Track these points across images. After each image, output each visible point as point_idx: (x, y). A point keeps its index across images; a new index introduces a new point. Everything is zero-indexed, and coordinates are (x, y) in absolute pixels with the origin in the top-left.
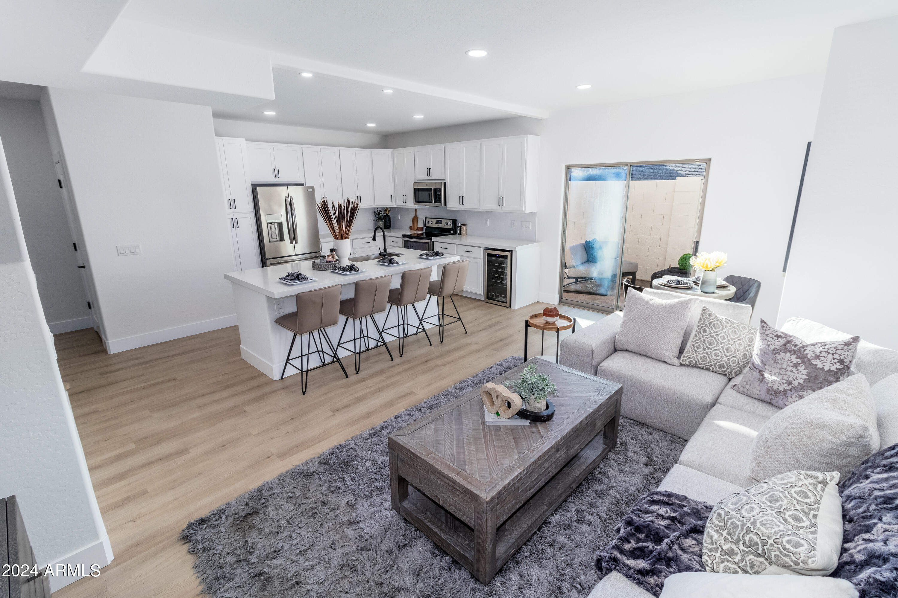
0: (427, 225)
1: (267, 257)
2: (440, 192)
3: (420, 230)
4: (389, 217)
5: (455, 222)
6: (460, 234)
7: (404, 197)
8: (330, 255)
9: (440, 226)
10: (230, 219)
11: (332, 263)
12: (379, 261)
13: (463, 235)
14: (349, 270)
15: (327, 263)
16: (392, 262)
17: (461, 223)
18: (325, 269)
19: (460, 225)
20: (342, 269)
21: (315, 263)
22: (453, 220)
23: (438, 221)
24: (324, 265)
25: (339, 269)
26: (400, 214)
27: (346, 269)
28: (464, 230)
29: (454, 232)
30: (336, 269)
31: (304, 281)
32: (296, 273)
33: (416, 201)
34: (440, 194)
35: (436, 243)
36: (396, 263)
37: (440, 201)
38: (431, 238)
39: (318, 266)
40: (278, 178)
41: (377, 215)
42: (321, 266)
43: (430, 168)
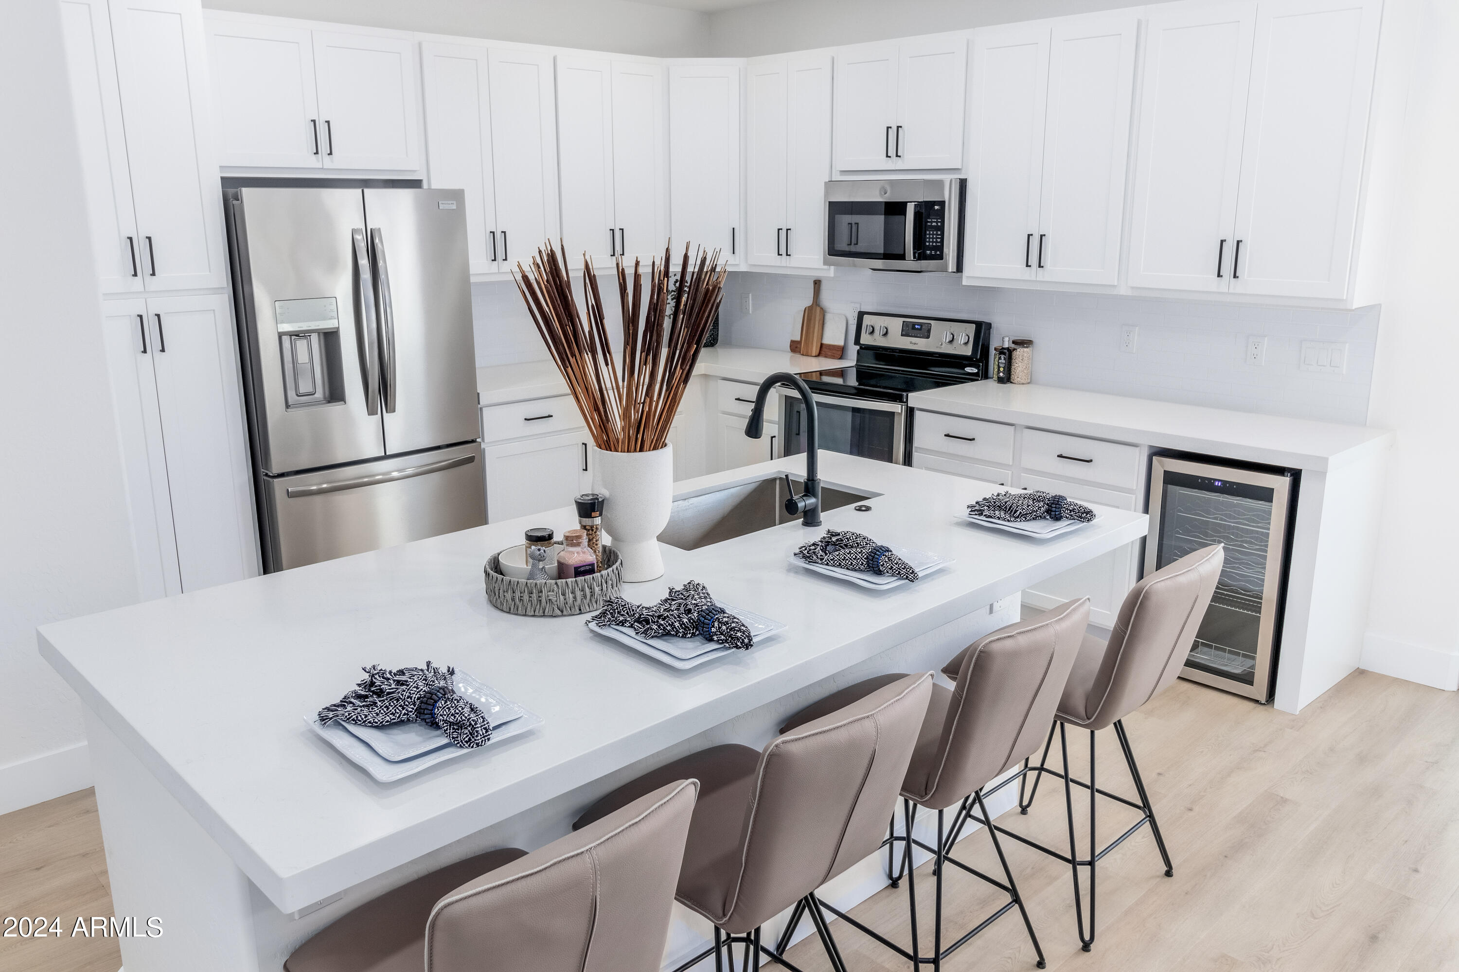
0: (865, 339)
1: (275, 469)
2: (941, 214)
3: (833, 357)
4: (715, 302)
5: (982, 330)
6: (1006, 379)
7: (783, 234)
8: (579, 537)
9: (920, 344)
10: (130, 316)
11: (590, 578)
12: (806, 551)
13: (1015, 381)
14: (690, 632)
15: (566, 582)
16: (882, 566)
17: (1006, 339)
18: (556, 609)
19: (1006, 345)
20: (655, 627)
21: (504, 580)
22: (974, 326)
23: (914, 324)
24: (553, 591)
25: (636, 624)
26: (752, 296)
27: (676, 628)
28: (1020, 364)
29: (975, 370)
30: (619, 619)
31: (470, 739)
32: (416, 684)
33: (833, 251)
34: (939, 224)
35: (918, 415)
36: (902, 574)
37: (936, 252)
38: (902, 396)
39: (518, 594)
40: (327, 158)
41: (672, 299)
42: (535, 595)
43: (901, 127)
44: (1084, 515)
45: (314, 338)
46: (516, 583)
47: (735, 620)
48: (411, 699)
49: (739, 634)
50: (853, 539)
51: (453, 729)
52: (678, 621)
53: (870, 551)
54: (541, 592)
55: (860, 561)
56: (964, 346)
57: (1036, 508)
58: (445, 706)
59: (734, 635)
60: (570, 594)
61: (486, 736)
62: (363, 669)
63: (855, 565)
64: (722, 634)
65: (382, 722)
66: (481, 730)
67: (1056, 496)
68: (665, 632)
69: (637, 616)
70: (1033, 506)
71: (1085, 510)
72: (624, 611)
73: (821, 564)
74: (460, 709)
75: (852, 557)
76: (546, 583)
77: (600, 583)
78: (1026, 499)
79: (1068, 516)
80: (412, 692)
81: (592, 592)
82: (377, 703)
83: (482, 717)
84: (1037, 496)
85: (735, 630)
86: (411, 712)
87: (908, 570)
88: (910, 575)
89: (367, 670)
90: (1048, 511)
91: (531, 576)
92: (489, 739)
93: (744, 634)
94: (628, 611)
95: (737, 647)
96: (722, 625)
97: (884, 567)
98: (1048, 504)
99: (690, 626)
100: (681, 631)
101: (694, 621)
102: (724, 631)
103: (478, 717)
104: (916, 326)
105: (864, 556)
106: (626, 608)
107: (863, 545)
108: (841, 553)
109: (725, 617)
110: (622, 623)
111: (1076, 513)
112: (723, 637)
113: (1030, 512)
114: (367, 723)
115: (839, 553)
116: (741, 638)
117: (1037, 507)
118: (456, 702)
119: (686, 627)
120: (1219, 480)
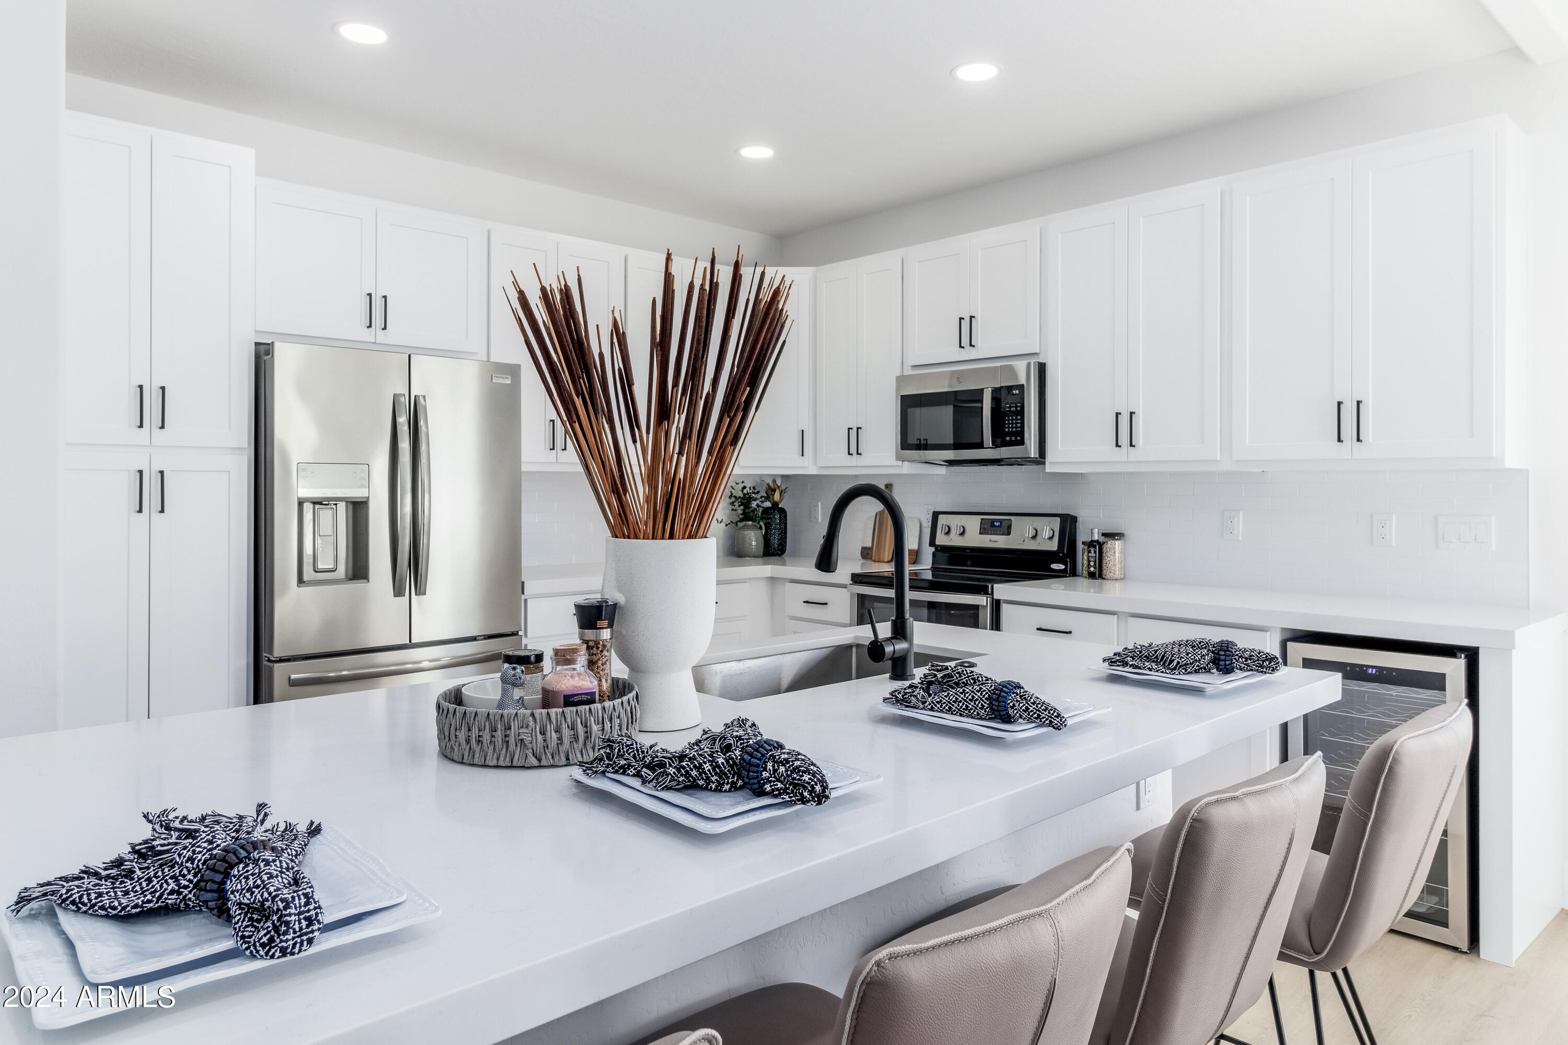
0: (941, 540)
1: (278, 652)
2: (1020, 401)
4: (783, 512)
5: (1068, 523)
6: (1097, 574)
7: (853, 433)
8: (574, 651)
9: (999, 541)
10: (129, 471)
11: (585, 709)
12: (901, 695)
13: (1108, 577)
14: (728, 782)
15: (548, 713)
16: (1012, 707)
17: (1096, 531)
18: (531, 755)
19: (1096, 538)
20: (672, 771)
21: (457, 710)
22: (1059, 519)
23: (993, 521)
24: (527, 727)
25: (644, 770)
26: (821, 504)
27: (706, 774)
28: (1112, 558)
29: (1062, 567)
30: (619, 764)
31: (271, 940)
32: (212, 836)
33: (905, 445)
34: (1019, 409)
35: (1005, 608)
36: (1043, 718)
37: (1016, 438)
38: (987, 587)
39: (475, 732)
40: (380, 333)
41: (739, 506)
42: (499, 732)
43: (974, 317)
44: (1267, 663)
45: (342, 506)
46: (474, 714)
47: (800, 757)
48: (192, 863)
49: (806, 777)
50: (967, 674)
51: (251, 919)
52: (709, 761)
53: (992, 688)
54: (509, 728)
55: (980, 702)
56: (1048, 540)
57: (1199, 656)
58: (243, 874)
59: (799, 780)
60: (553, 732)
61: (306, 934)
62: (145, 816)
63: (972, 709)
64: (778, 780)
65: (124, 908)
66: (299, 921)
67: (1222, 641)
68: (689, 781)
69: (648, 760)
70: (1195, 654)
71: (1267, 656)
72: (629, 754)
73: (924, 709)
74: (265, 877)
75: (967, 698)
76: (516, 714)
77: (600, 719)
78: (1182, 646)
79: (1243, 665)
80: (198, 849)
81: (586, 732)
82: (134, 872)
83: (306, 895)
84: (1197, 642)
85: (799, 771)
86: (186, 887)
87: (1052, 712)
88: (1054, 720)
89: (151, 818)
90: (1215, 662)
91: (501, 705)
92: (310, 941)
93: (815, 777)
94: (635, 754)
95: (803, 801)
96: (778, 766)
97: (1016, 709)
98: (1213, 652)
99: (728, 770)
100: (713, 779)
101: (734, 763)
102: (782, 775)
103: (295, 894)
104: (995, 523)
105: (984, 696)
106: (633, 748)
107: (982, 680)
108: (952, 693)
109: (784, 753)
110: (624, 770)
111: (1254, 662)
112: (780, 785)
113: (1191, 661)
114: (96, 908)
115: (949, 693)
116: (809, 783)
117: (1199, 654)
118: (262, 865)
119: (721, 771)
120: (1373, 667)
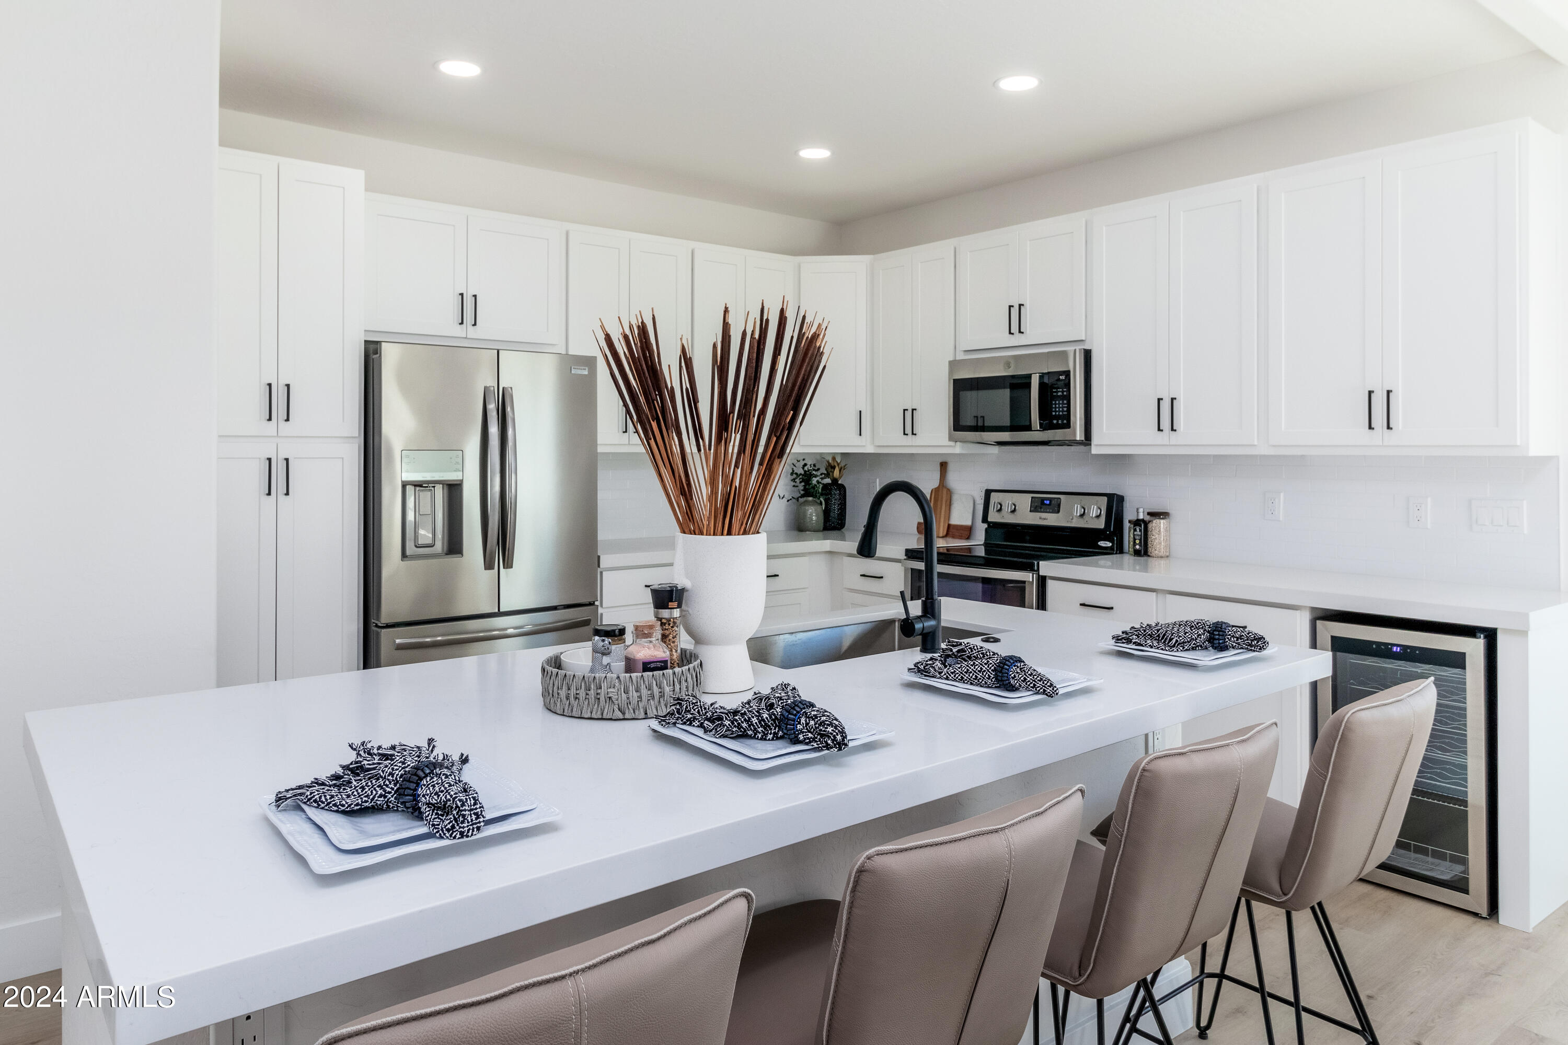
0: (993, 517)
1: (385, 620)
2: (1068, 385)
3: (961, 537)
4: (842, 488)
5: (1115, 503)
6: (1143, 552)
7: (908, 414)
8: (651, 627)
9: (1050, 519)
10: (260, 458)
11: (659, 674)
12: (922, 666)
13: (1153, 554)
14: (771, 732)
15: (631, 676)
16: (1013, 678)
17: (1141, 510)
18: (617, 710)
19: (1141, 517)
20: (727, 723)
21: (559, 673)
22: (1106, 498)
23: (1043, 500)
24: (614, 688)
25: (706, 722)
26: (879, 480)
27: (753, 726)
28: (1157, 536)
29: (1109, 544)
30: (687, 717)
31: (453, 827)
32: (404, 759)
33: (958, 425)
34: (1065, 393)
35: (1050, 584)
36: (1038, 687)
37: (1062, 421)
38: (1033, 564)
39: (573, 691)
40: (470, 328)
41: (800, 482)
42: (592, 691)
43: (1023, 305)
44: (1256, 643)
45: (439, 491)
46: (572, 677)
47: (826, 713)
48: (393, 777)
49: (830, 729)
50: (978, 649)
51: (437, 814)
52: (756, 716)
53: (998, 661)
54: (601, 688)
55: (987, 673)
56: (1096, 519)
57: (1196, 636)
58: (430, 783)
59: (824, 731)
60: (634, 692)
61: (476, 824)
62: (350, 746)
63: (980, 679)
64: (809, 732)
65: (350, 806)
66: (471, 815)
67: (1218, 622)
68: (741, 731)
69: (709, 714)
70: (1192, 633)
71: (1255, 637)
72: (694, 710)
73: (940, 678)
74: (446, 786)
75: (977, 669)
76: (606, 677)
77: (672, 682)
78: (1182, 626)
79: (1234, 644)
80: (395, 768)
81: (661, 692)
82: (352, 782)
83: (474, 798)
84: (1195, 623)
85: (825, 724)
86: (390, 793)
87: (1046, 682)
88: (1048, 689)
89: (354, 747)
90: (1211, 640)
91: (592, 670)
92: (478, 829)
93: (836, 729)
94: (699, 710)
95: (828, 747)
96: (809, 721)
97: (1016, 680)
98: (1208, 632)
99: (771, 724)
100: (760, 730)
101: (776, 718)
102: (812, 727)
103: (467, 797)
104: (1045, 502)
105: (990, 668)
106: (698, 705)
107: (990, 655)
108: (964, 665)
109: (814, 711)
110: (690, 722)
111: (1244, 641)
112: (810, 735)
113: (1189, 639)
114: (331, 805)
115: (962, 665)
116: (832, 734)
117: (1196, 634)
118: (443, 777)
119: (766, 724)
120: (1398, 645)
